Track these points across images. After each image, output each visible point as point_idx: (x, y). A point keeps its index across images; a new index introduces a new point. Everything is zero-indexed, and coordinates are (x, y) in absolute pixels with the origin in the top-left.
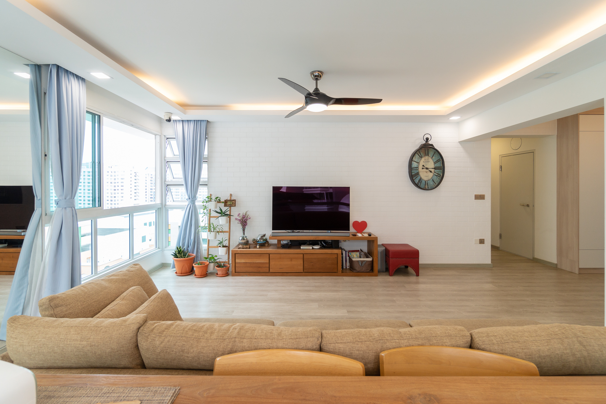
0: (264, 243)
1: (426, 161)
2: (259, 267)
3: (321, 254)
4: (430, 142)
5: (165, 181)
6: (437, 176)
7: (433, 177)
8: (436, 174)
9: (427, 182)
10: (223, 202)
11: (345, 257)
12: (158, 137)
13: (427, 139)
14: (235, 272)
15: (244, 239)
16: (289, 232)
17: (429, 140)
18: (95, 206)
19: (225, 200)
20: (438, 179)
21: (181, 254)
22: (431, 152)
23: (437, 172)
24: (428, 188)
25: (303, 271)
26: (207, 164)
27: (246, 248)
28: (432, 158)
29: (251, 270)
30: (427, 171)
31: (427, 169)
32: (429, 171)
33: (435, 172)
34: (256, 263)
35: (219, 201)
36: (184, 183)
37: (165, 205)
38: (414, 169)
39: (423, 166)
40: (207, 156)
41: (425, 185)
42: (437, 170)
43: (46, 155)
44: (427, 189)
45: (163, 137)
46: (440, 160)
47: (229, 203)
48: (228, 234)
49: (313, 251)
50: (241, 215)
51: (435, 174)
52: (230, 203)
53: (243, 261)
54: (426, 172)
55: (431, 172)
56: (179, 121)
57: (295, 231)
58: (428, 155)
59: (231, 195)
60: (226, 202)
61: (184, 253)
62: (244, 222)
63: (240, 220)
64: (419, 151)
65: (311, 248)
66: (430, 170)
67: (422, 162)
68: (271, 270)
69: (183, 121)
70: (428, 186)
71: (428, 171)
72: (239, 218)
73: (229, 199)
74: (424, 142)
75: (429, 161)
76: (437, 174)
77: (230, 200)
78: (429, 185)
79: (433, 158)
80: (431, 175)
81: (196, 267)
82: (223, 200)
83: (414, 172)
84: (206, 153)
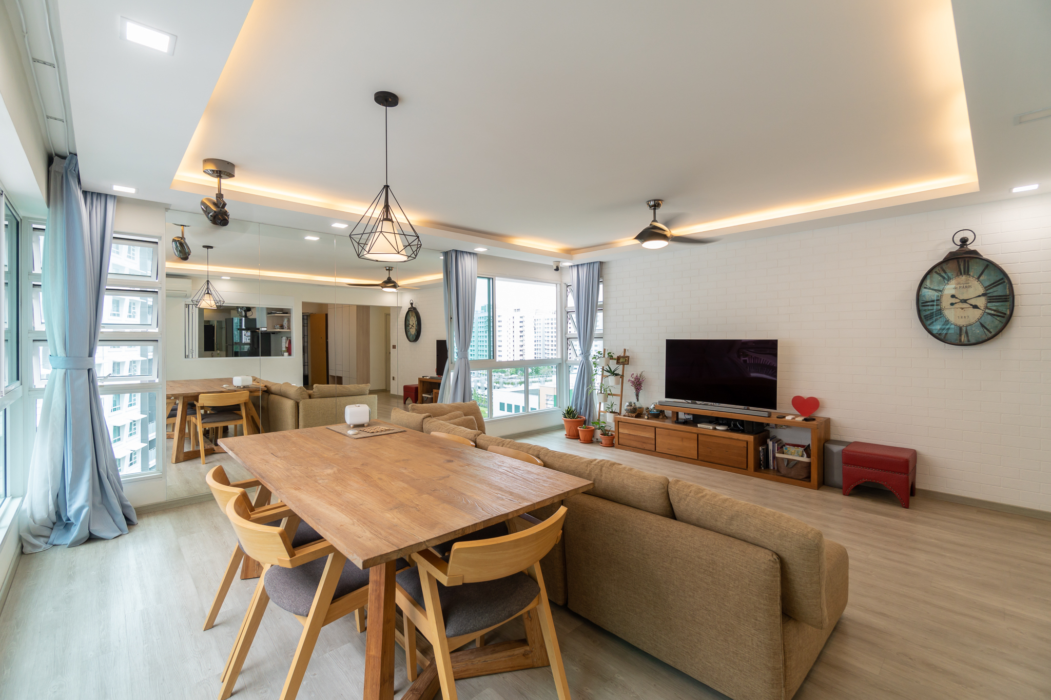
0: (659, 414)
1: (960, 287)
2: (644, 443)
3: (724, 437)
4: (971, 247)
5: (566, 333)
6: (994, 315)
7: (983, 318)
8: (993, 312)
9: (964, 329)
10: (615, 359)
11: (773, 451)
12: (558, 285)
13: (964, 241)
14: (619, 444)
15: (631, 406)
16: (689, 403)
17: (968, 243)
18: (490, 358)
19: (618, 357)
20: (997, 322)
21: (570, 414)
22: (975, 269)
23: (994, 308)
24: (969, 341)
25: (698, 458)
26: (602, 313)
27: (632, 417)
28: (978, 278)
29: (634, 444)
30: (965, 305)
31: (965, 301)
32: (971, 305)
33: (987, 308)
34: (640, 436)
35: (611, 358)
36: (577, 336)
37: (566, 360)
38: (928, 304)
39: (953, 296)
40: (602, 303)
41: (960, 335)
42: (994, 304)
43: (451, 318)
44: (966, 342)
45: (563, 285)
46: (1004, 282)
47: (621, 360)
48: (619, 398)
49: (715, 433)
50: (635, 376)
51: (988, 311)
52: (623, 360)
53: (626, 431)
54: (962, 308)
55: (975, 307)
56: (574, 266)
57: (697, 402)
58: (967, 272)
59: (625, 350)
60: (618, 358)
61: (573, 414)
62: (638, 384)
63: (633, 382)
64: (942, 268)
65: (711, 427)
66: (973, 302)
67: (950, 289)
68: (657, 451)
69: (578, 265)
70: (968, 336)
71: (969, 306)
72: (633, 380)
73: (622, 355)
74: (956, 248)
75: (970, 285)
76: (995, 311)
77: (624, 357)
78: (970, 335)
79: (981, 278)
80: (977, 313)
81: (581, 430)
82: (615, 356)
83: (929, 310)
84: (601, 299)
